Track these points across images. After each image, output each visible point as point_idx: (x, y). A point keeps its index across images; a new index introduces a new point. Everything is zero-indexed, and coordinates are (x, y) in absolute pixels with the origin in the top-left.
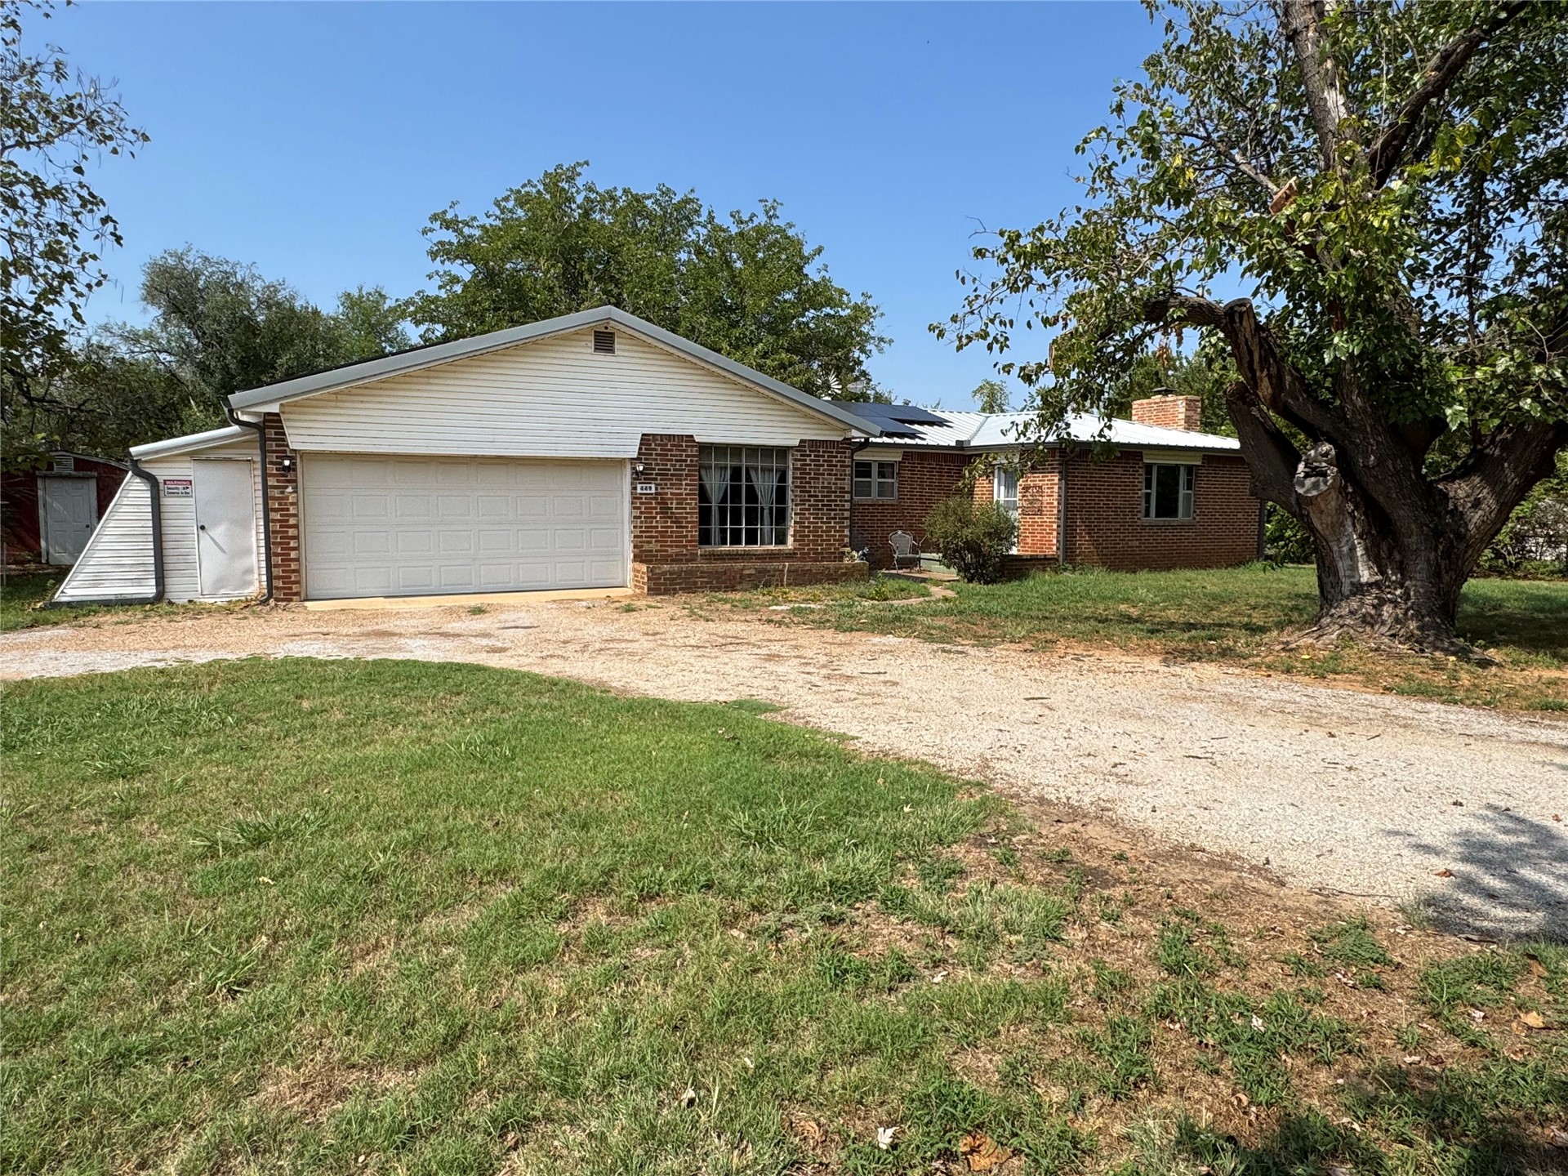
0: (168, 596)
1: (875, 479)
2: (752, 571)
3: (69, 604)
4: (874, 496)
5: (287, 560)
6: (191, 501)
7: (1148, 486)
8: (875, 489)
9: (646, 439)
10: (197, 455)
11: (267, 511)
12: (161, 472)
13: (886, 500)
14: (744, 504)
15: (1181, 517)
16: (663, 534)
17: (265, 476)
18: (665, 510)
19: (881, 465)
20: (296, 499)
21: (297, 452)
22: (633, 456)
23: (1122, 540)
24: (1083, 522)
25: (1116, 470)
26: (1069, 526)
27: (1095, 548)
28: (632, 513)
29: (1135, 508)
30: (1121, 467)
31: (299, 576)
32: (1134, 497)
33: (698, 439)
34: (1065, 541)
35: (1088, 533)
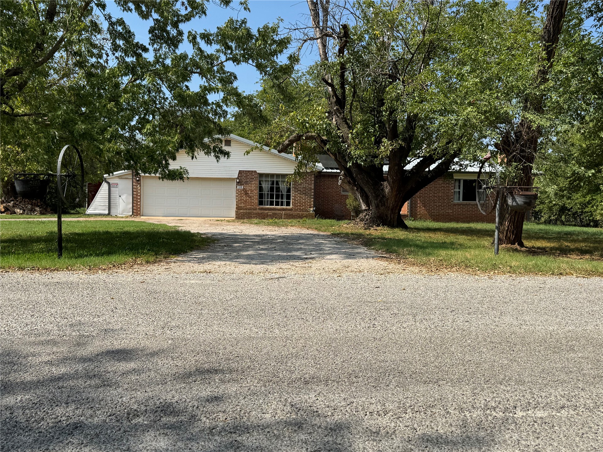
0: (111, 214)
2: (271, 214)
3: (88, 215)
5: (137, 205)
6: (118, 189)
7: (459, 189)
9: (240, 172)
10: (120, 177)
11: (133, 191)
12: (111, 181)
14: (275, 193)
16: (246, 201)
17: (133, 182)
18: (246, 193)
20: (140, 188)
21: (141, 176)
22: (236, 177)
23: (442, 210)
24: (421, 202)
25: (439, 182)
26: (414, 203)
27: (428, 212)
28: (236, 194)
29: (450, 197)
30: (442, 180)
31: (140, 209)
32: (449, 193)
33: (258, 172)
34: (411, 209)
35: (424, 206)
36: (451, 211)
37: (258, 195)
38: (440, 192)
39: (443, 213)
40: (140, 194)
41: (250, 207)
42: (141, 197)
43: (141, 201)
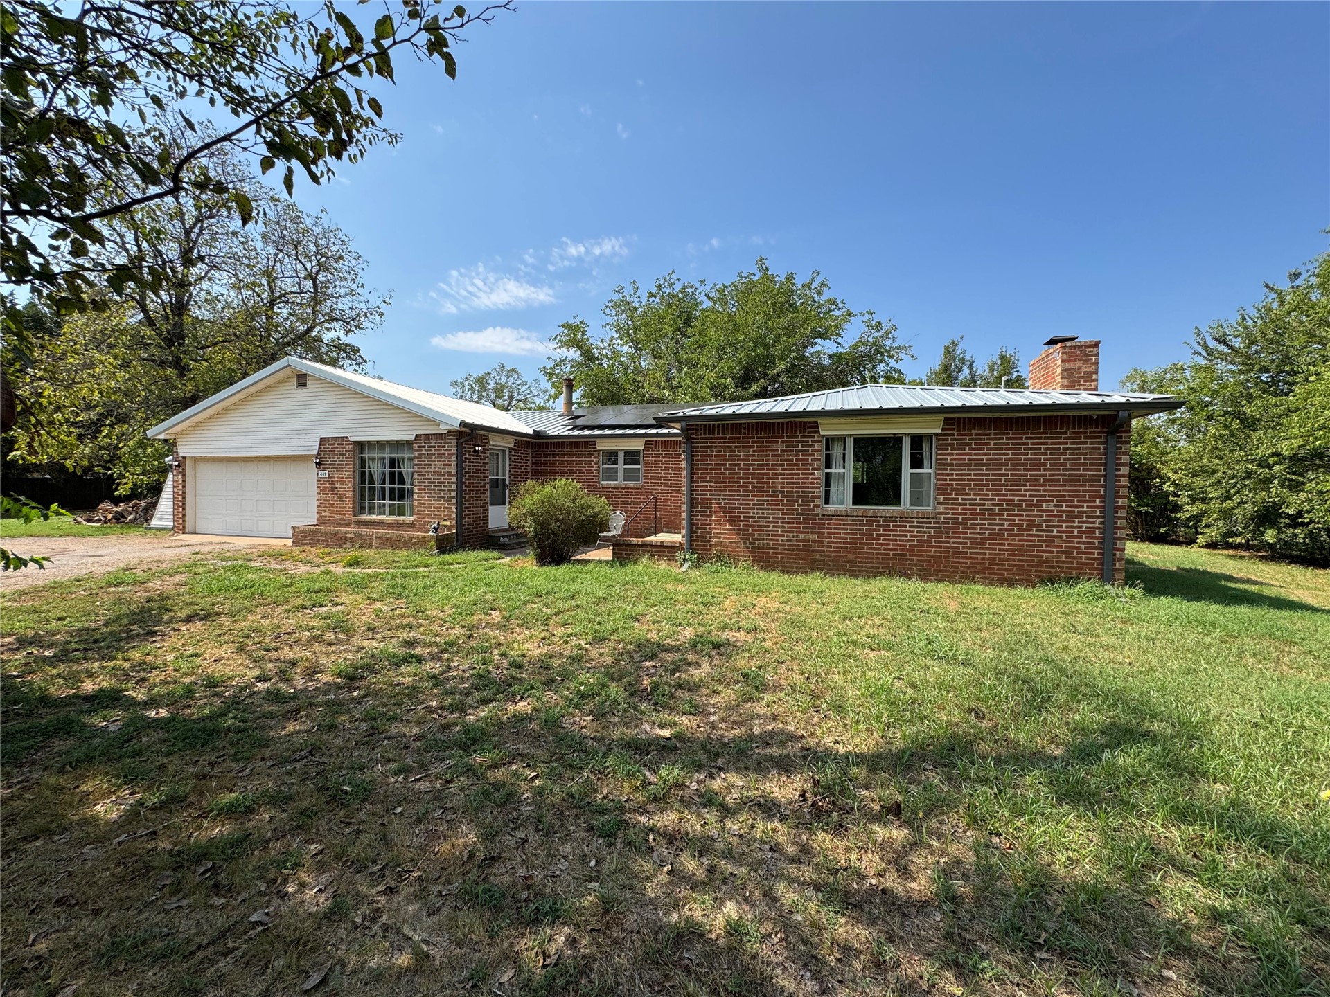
1: (621, 466)
4: (620, 481)
8: (621, 474)
9: (323, 441)
13: (632, 484)
15: (907, 506)
16: (332, 505)
18: (333, 488)
19: (627, 453)
20: (184, 481)
21: (184, 458)
22: (316, 452)
23: (787, 531)
24: (720, 508)
25: (773, 446)
26: (700, 511)
27: (741, 539)
28: (317, 491)
29: (809, 492)
30: (782, 442)
31: (184, 521)
32: (808, 479)
33: (351, 439)
34: (692, 528)
35: (729, 521)
36: (816, 537)
37: (354, 491)
38: (777, 479)
39: (788, 540)
40: (184, 492)
41: (340, 517)
42: (184, 498)
43: (184, 504)
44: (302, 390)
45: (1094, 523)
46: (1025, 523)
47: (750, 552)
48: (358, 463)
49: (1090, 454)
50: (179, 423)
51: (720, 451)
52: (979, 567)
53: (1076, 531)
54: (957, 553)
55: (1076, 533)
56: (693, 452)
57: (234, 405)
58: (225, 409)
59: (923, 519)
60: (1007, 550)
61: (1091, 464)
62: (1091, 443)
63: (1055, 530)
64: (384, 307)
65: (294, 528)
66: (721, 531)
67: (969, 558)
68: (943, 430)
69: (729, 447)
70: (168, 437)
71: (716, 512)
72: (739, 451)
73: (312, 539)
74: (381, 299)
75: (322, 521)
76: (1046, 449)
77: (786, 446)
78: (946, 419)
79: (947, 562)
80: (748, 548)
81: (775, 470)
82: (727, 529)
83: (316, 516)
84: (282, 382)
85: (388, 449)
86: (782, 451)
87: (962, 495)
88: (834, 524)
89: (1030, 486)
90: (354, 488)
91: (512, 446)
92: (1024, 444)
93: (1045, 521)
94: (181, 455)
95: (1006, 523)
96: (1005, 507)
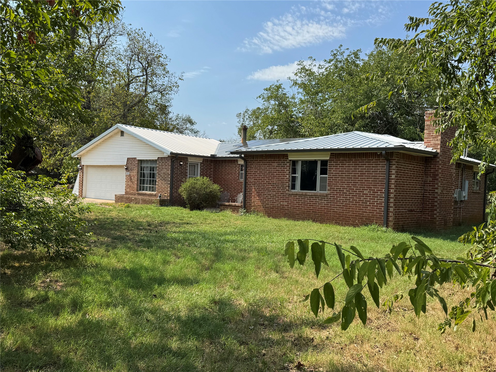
15: (318, 191)
18: (131, 179)
20: (83, 175)
21: (83, 165)
22: (125, 164)
23: (277, 201)
24: (255, 190)
25: (274, 164)
26: (248, 192)
27: (262, 204)
28: (125, 180)
29: (285, 184)
30: (276, 162)
31: (82, 192)
32: (284, 178)
33: (137, 159)
34: (245, 199)
35: (258, 196)
36: (286, 204)
37: (137, 181)
38: (274, 178)
39: (277, 205)
40: (83, 180)
41: (132, 191)
42: (82, 182)
43: (82, 185)
44: (122, 138)
45: (382, 200)
46: (358, 199)
47: (265, 210)
48: (140, 169)
49: (381, 169)
50: (82, 151)
51: (256, 166)
52: (341, 218)
53: (376, 203)
54: (334, 212)
55: (375, 204)
56: (247, 166)
57: (100, 143)
58: (97, 145)
59: (323, 197)
60: (352, 211)
61: (382, 174)
62: (382, 164)
63: (368, 203)
64: (179, 82)
65: (116, 195)
66: (255, 200)
67: (338, 214)
68: (330, 158)
69: (259, 164)
70: (78, 157)
71: (254, 192)
72: (262, 166)
73: (121, 200)
74: (178, 78)
75: (126, 193)
76: (366, 167)
77: (278, 164)
78: (331, 153)
79: (330, 216)
80: (264, 207)
81: (274, 174)
82: (257, 200)
83: (125, 191)
84: (116, 134)
85: (150, 163)
86: (276, 166)
87: (336, 186)
88: (293, 198)
89: (360, 183)
90: (138, 179)
91: (201, 162)
92: (358, 164)
93: (365, 199)
94: (82, 164)
95: (351, 199)
96: (351, 192)
